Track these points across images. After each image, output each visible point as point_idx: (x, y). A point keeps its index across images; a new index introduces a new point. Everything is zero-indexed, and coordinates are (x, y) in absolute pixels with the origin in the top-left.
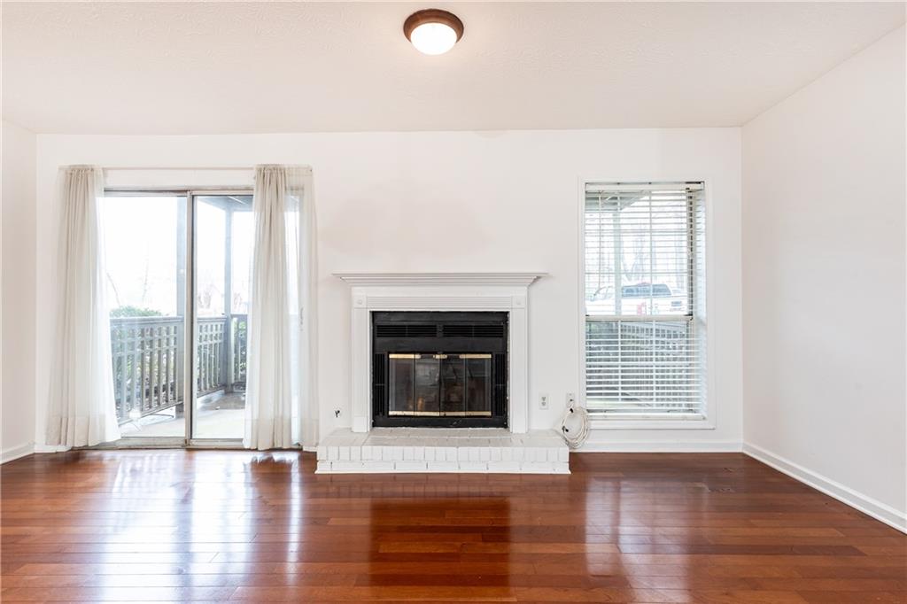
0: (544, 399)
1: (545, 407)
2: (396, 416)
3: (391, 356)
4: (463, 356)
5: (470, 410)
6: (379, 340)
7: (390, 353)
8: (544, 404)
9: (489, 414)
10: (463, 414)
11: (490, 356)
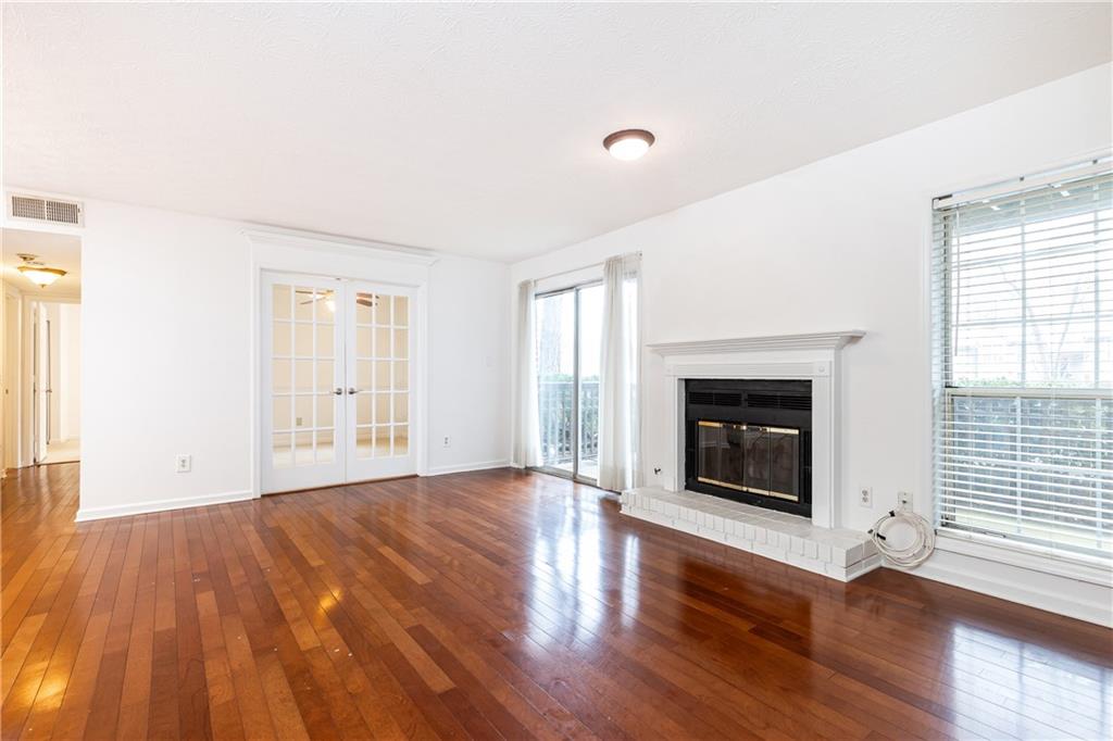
0: (865, 493)
1: (868, 504)
2: (704, 483)
3: (701, 423)
4: (768, 429)
5: (773, 491)
6: (691, 406)
7: (699, 420)
8: (865, 500)
9: (795, 498)
10: (766, 493)
11: (796, 432)
